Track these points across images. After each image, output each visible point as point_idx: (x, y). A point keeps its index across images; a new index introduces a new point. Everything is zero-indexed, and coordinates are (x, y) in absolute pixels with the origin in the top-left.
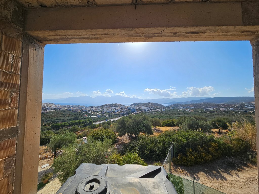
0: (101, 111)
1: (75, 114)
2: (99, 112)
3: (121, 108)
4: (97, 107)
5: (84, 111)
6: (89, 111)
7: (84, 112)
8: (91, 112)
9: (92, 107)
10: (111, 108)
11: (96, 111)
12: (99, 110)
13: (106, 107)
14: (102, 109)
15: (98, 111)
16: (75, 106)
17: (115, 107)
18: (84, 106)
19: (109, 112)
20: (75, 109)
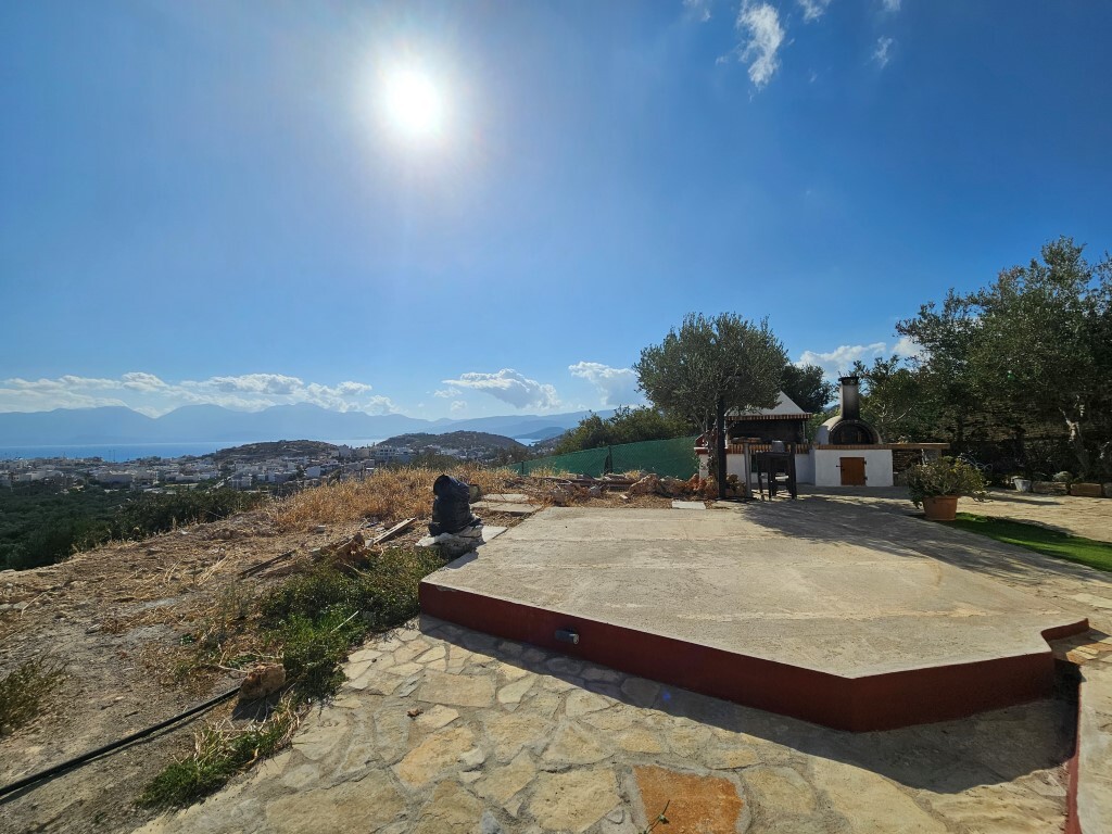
0: (220, 479)
1: (43, 504)
2: (213, 481)
3: (340, 459)
4: (192, 459)
5: (106, 485)
6: (145, 481)
7: (107, 491)
8: (157, 486)
9: (156, 461)
10: (279, 460)
11: (192, 482)
12: (207, 476)
13: (249, 460)
14: (226, 471)
15: (203, 481)
16: (24, 461)
17: (297, 454)
18: (98, 459)
19: (272, 479)
20: (34, 476)
